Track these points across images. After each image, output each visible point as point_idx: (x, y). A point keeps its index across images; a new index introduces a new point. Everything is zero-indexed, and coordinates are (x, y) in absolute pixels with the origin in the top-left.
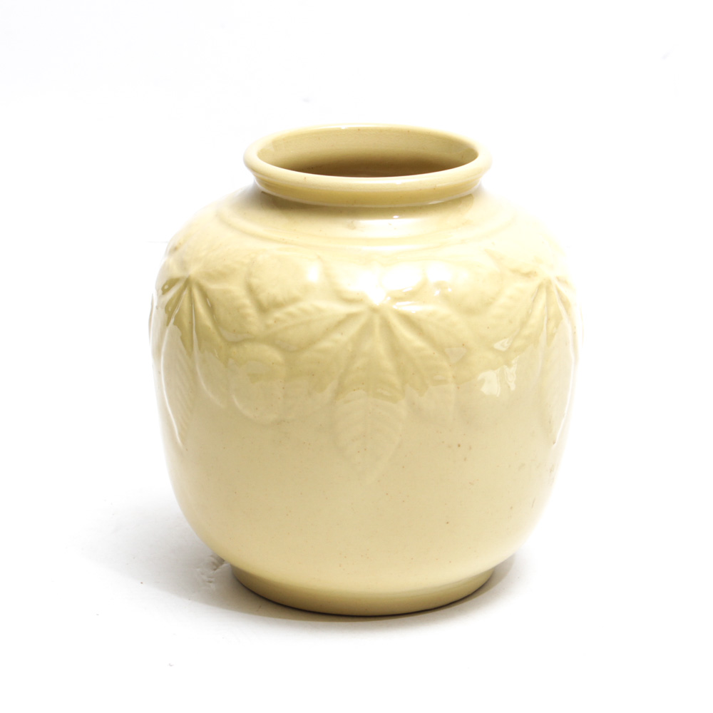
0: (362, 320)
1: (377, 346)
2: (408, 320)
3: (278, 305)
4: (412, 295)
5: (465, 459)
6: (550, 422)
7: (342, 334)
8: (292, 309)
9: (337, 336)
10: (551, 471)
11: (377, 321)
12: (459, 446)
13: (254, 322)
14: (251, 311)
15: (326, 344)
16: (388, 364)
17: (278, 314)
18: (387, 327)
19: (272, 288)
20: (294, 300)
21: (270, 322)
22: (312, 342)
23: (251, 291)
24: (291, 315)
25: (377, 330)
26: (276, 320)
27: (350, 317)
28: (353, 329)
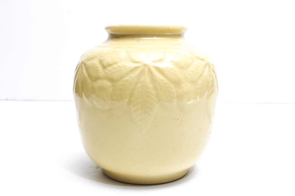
0: (141, 69)
1: (147, 79)
2: (159, 70)
3: (110, 65)
4: (160, 60)
5: (180, 125)
6: (210, 114)
7: (133, 74)
8: (115, 66)
9: (131, 75)
10: (210, 133)
11: (146, 69)
12: (178, 119)
13: (101, 72)
14: (100, 68)
15: (127, 78)
16: (150, 86)
17: (110, 68)
18: (150, 71)
19: (108, 60)
20: (116, 63)
21: (107, 71)
22: (122, 78)
23: (101, 62)
24: (114, 68)
25: (146, 73)
26: (109, 71)
27: (136, 68)
28: (137, 72)
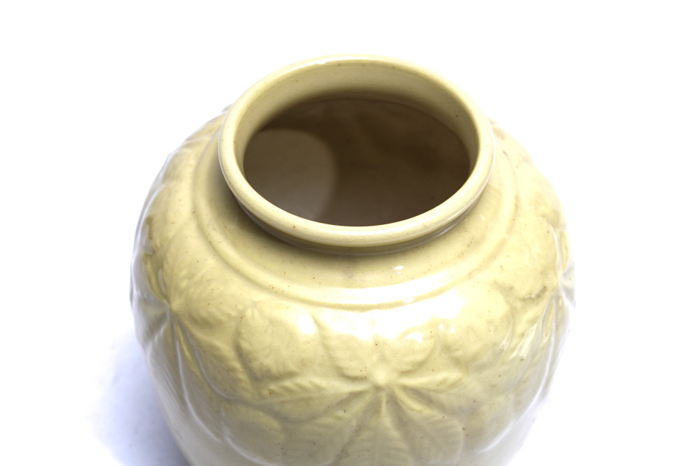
0: (368, 398)
3: (272, 378)
7: (345, 411)
8: (288, 383)
9: (340, 413)
11: (384, 398)
13: (247, 389)
14: (243, 376)
15: (328, 420)
17: (273, 386)
18: (394, 402)
19: (265, 360)
20: (291, 375)
21: (265, 393)
23: (241, 354)
24: (287, 390)
25: (384, 409)
26: (271, 392)
27: (354, 396)
28: (357, 407)
